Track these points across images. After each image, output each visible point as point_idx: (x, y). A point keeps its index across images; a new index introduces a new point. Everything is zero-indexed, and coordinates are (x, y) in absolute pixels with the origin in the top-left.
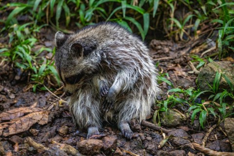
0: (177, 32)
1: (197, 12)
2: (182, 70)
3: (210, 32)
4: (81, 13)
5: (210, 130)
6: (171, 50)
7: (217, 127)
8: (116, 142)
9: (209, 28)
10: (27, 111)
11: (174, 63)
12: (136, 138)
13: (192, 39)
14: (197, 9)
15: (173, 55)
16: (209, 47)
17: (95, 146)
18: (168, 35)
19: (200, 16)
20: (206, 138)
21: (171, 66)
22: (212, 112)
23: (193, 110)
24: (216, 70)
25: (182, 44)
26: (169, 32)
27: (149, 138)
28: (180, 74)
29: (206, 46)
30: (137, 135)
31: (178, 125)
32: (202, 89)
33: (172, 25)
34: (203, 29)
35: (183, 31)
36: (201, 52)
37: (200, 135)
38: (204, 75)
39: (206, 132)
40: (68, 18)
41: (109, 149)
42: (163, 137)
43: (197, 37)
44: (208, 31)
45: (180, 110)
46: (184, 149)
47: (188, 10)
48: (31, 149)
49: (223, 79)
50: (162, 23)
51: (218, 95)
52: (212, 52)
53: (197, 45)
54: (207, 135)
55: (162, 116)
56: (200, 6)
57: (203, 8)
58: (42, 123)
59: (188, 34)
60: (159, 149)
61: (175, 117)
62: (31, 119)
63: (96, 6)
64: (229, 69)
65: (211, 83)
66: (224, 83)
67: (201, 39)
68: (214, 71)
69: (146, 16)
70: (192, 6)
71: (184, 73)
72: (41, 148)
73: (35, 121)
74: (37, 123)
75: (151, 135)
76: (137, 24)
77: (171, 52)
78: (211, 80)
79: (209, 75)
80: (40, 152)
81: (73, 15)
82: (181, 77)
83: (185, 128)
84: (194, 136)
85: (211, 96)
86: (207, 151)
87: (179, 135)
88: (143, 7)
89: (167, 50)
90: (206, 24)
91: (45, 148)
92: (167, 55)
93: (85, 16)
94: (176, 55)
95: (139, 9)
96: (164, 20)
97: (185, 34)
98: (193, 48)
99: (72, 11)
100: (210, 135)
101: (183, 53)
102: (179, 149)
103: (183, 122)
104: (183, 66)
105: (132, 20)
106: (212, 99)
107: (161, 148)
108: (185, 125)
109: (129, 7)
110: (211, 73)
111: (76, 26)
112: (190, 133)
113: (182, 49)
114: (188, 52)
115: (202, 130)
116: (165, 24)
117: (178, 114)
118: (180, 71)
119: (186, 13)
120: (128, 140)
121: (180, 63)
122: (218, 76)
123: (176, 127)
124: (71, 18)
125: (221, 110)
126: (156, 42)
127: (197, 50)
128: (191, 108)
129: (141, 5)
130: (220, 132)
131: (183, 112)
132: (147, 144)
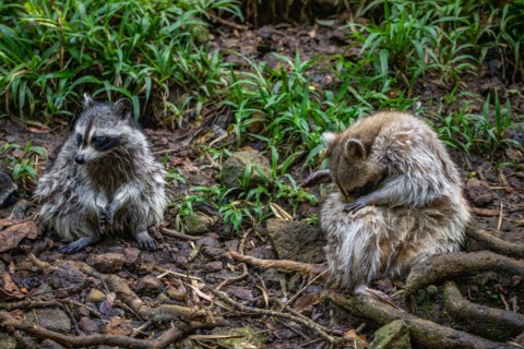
0: (173, 118)
1: (196, 93)
2: (191, 164)
3: (214, 117)
4: (49, 98)
5: (245, 236)
6: (170, 141)
7: (253, 231)
8: (139, 256)
9: (212, 112)
10: (6, 224)
11: (179, 156)
12: (160, 249)
13: (193, 126)
14: (195, 90)
15: (173, 147)
16: (217, 136)
17: (116, 261)
18: (161, 123)
19: (200, 97)
20: (242, 245)
21: (177, 161)
22: (248, 214)
23: (224, 211)
24: (244, 162)
25: (181, 133)
26: (162, 119)
27: (176, 249)
28: (191, 170)
29: (212, 135)
30: (161, 246)
31: (206, 232)
32: (228, 186)
33: (165, 110)
34: (204, 114)
35: (181, 117)
36: (208, 142)
37: (235, 242)
38: (230, 168)
39: (241, 238)
40: (32, 106)
41: (133, 264)
42: (191, 247)
43: (199, 124)
44: (211, 116)
45: (207, 213)
46: (220, 260)
47: (183, 91)
48: (35, 269)
49: (256, 173)
50: (152, 108)
51: (252, 193)
52: (223, 141)
53: (201, 134)
54: (243, 241)
55: (184, 222)
56: (198, 85)
57: (205, 88)
58: (32, 237)
59: (186, 120)
60: (189, 262)
61: (200, 222)
62: (16, 232)
63: (71, 88)
64: (258, 160)
65: (241, 178)
66: (256, 177)
67: (203, 126)
68: (242, 163)
69: (135, 100)
70: (188, 85)
71: (196, 168)
72: (46, 267)
73: (23, 235)
74: (26, 238)
75: (177, 245)
77: (170, 144)
78: (239, 174)
79: (236, 168)
80: (46, 272)
81: (37, 102)
82: (193, 173)
83: (214, 235)
84: (227, 243)
85: (241, 194)
86: (249, 260)
87: (210, 242)
88: (128, 89)
89: (165, 140)
90: (207, 107)
91: (52, 267)
92: (166, 147)
93: (54, 101)
94: (178, 147)
95: (124, 91)
96: (153, 105)
97: (183, 122)
98: (196, 137)
99: (37, 96)
100: (246, 242)
101: (185, 143)
102: (214, 260)
103: (212, 228)
104: (192, 159)
106: (244, 197)
107: (193, 261)
108: (213, 231)
109: (113, 88)
110: (238, 165)
111: (42, 115)
112: (222, 240)
113: (182, 139)
114: (191, 142)
115: (235, 236)
116: (155, 109)
117: (205, 218)
118: (190, 166)
119: (181, 95)
120: (152, 251)
121: (188, 156)
122: (249, 169)
123: (202, 233)
124: (36, 106)
125: (256, 210)
126: (149, 131)
127: (203, 139)
128: (221, 210)
129: (126, 85)
130: (257, 237)
131: (210, 215)
132: (174, 256)
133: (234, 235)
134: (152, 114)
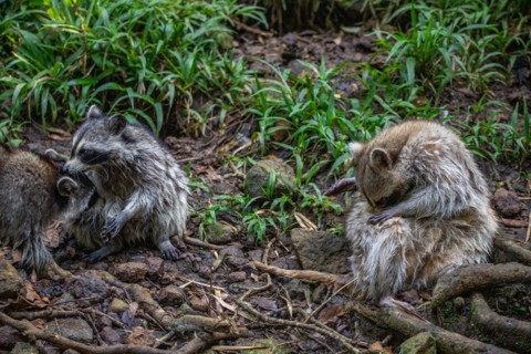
0: (197, 126)
1: (219, 100)
2: (215, 173)
3: (238, 125)
4: (72, 105)
5: (269, 246)
6: (193, 149)
7: (277, 241)
8: (162, 265)
9: (236, 120)
11: (203, 164)
12: (183, 259)
13: (216, 134)
14: (218, 97)
15: (197, 156)
16: (241, 144)
17: (139, 270)
18: (185, 131)
19: (223, 105)
20: (266, 255)
21: (200, 169)
22: (272, 223)
23: (248, 221)
24: (268, 170)
25: (204, 141)
26: (185, 126)
27: (199, 259)
28: (214, 178)
29: (236, 143)
30: (184, 255)
31: (230, 241)
32: (252, 195)
33: (189, 118)
34: (228, 121)
35: (205, 125)
36: (231, 151)
37: (258, 252)
38: (254, 177)
39: (265, 248)
40: (55, 113)
41: (156, 274)
42: (214, 256)
43: (222, 132)
44: (235, 123)
45: (230, 222)
46: (243, 270)
47: (206, 99)
48: (57, 277)
49: (280, 182)
50: (175, 116)
51: (276, 202)
52: (247, 149)
53: (225, 142)
54: (267, 251)
55: (207, 231)
56: (222, 93)
57: (228, 95)
58: (53, 245)
59: (210, 128)
60: (213, 272)
61: (224, 231)
63: (93, 95)
64: (282, 169)
65: (265, 187)
66: (280, 186)
67: (227, 134)
68: (266, 172)
69: (158, 107)
70: (212, 93)
71: (219, 177)
72: (68, 276)
75: (200, 254)
76: (146, 117)
77: (194, 152)
78: (263, 183)
79: (260, 177)
80: (68, 281)
81: (60, 108)
82: (217, 181)
83: (237, 244)
84: (251, 253)
85: (266, 203)
86: (273, 270)
87: (233, 251)
88: (151, 96)
89: (188, 148)
90: (231, 115)
91: (74, 276)
92: (189, 155)
93: (77, 109)
94: (201, 155)
95: (147, 98)
96: (177, 112)
97: (207, 130)
98: (220, 145)
99: (59, 103)
100: (270, 252)
101: (209, 151)
102: (238, 270)
103: (235, 238)
104: (216, 168)
105: (139, 112)
106: (268, 206)
107: (216, 271)
108: (236, 241)
109: (136, 95)
110: (262, 174)
111: (64, 122)
112: (245, 250)
113: (206, 147)
114: (215, 150)
115: (260, 245)
116: (179, 116)
117: (228, 227)
118: (213, 175)
119: (204, 103)
120: (174, 260)
121: (212, 164)
122: (273, 178)
123: (226, 243)
124: (58, 113)
125: (280, 220)
126: (172, 139)
127: (227, 147)
128: (245, 219)
129: (149, 93)
130: (281, 247)
131: (234, 224)
132: (197, 266)
133: (258, 245)
134: (175, 122)
